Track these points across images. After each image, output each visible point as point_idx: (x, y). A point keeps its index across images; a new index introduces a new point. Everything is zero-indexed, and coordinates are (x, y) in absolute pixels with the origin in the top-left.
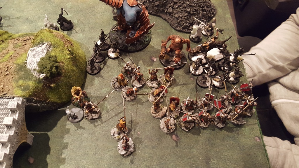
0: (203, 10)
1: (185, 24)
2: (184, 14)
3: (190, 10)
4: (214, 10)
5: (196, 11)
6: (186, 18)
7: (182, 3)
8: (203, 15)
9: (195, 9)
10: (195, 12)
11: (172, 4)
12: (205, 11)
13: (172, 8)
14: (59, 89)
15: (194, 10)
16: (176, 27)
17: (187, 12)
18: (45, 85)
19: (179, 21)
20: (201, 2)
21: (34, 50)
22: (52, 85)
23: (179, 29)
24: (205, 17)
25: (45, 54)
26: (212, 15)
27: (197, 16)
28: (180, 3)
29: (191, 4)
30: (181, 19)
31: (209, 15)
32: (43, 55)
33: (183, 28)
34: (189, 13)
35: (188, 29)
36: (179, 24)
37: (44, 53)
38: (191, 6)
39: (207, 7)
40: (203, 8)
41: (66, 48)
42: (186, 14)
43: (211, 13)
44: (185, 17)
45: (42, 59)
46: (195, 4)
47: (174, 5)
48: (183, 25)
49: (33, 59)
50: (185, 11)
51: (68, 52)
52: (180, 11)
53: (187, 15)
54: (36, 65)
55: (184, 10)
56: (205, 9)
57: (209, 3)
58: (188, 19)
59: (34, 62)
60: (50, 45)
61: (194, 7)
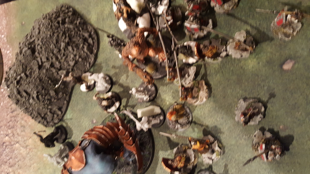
0: (64, 23)
1: (85, 49)
2: (70, 52)
3: (63, 42)
5: (64, 33)
6: (75, 49)
7: (51, 55)
8: (71, 22)
9: (61, 34)
10: (67, 35)
11: (54, 71)
12: (65, 19)
13: (60, 70)
16: (90, 64)
17: (66, 48)
19: (80, 60)
20: (51, 26)
23: (93, 59)
24: (74, 20)
26: (71, 9)
27: (72, 31)
28: (52, 58)
29: (55, 42)
30: (77, 57)
31: (70, 14)
33: (92, 52)
34: (68, 44)
35: (93, 46)
36: (85, 59)
38: (57, 42)
39: (59, 16)
40: (60, 22)
42: (70, 48)
43: (68, 12)
44: (73, 50)
46: (53, 34)
47: (55, 68)
48: (87, 54)
50: (65, 50)
53: (72, 46)
55: (63, 51)
56: (62, 20)
57: (53, 14)
58: (77, 46)
61: (58, 36)
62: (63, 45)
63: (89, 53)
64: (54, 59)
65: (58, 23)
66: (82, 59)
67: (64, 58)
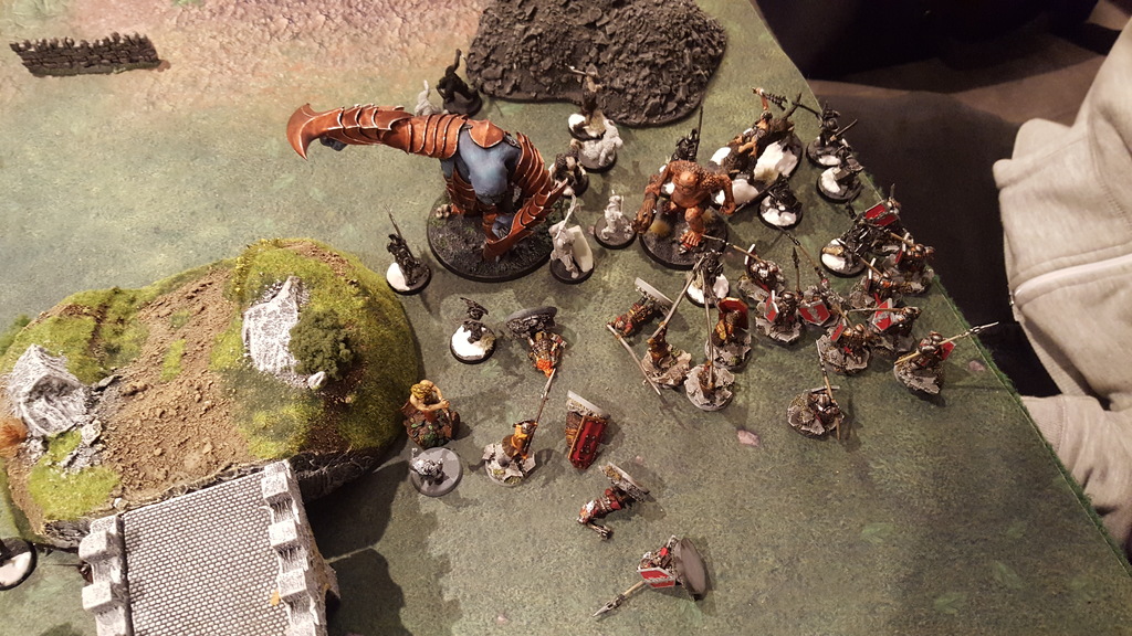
0: (690, 45)
1: (651, 101)
2: (639, 73)
3: (654, 56)
4: (720, 32)
5: (671, 52)
6: (647, 82)
7: (622, 41)
8: (695, 59)
9: (668, 47)
10: (670, 59)
11: (592, 54)
12: (698, 45)
13: (596, 64)
14: (365, 406)
15: (665, 51)
16: (627, 118)
17: (646, 64)
18: (330, 406)
19: (629, 97)
20: (678, 24)
21: (258, 314)
22: (349, 399)
23: (637, 121)
24: (701, 63)
25: (296, 314)
26: (720, 51)
27: (679, 66)
28: (615, 44)
29: (650, 39)
30: (633, 90)
31: (711, 51)
32: (292, 321)
33: (649, 115)
34: (652, 65)
35: (663, 113)
36: (633, 107)
37: (291, 312)
38: (651, 44)
39: (699, 31)
40: (690, 39)
41: (343, 279)
42: (646, 71)
43: (713, 47)
44: (644, 79)
45: (296, 331)
46: (662, 33)
47: (598, 54)
48: (645, 105)
49: (269, 339)
50: (638, 63)
51: (353, 290)
52: (624, 69)
53: (651, 74)
54: (283, 354)
55: (635, 61)
56: (694, 40)
57: (699, 19)
58: (654, 84)
59: (275, 347)
60: (300, 284)
61: (662, 42)
62: (649, 56)
63: (647, 109)
64: (616, 48)
65: (687, 35)
66: (631, 101)
67: (623, 65)
